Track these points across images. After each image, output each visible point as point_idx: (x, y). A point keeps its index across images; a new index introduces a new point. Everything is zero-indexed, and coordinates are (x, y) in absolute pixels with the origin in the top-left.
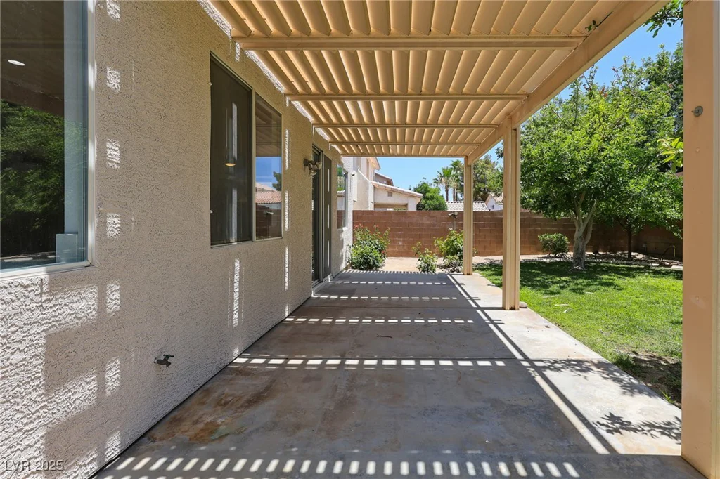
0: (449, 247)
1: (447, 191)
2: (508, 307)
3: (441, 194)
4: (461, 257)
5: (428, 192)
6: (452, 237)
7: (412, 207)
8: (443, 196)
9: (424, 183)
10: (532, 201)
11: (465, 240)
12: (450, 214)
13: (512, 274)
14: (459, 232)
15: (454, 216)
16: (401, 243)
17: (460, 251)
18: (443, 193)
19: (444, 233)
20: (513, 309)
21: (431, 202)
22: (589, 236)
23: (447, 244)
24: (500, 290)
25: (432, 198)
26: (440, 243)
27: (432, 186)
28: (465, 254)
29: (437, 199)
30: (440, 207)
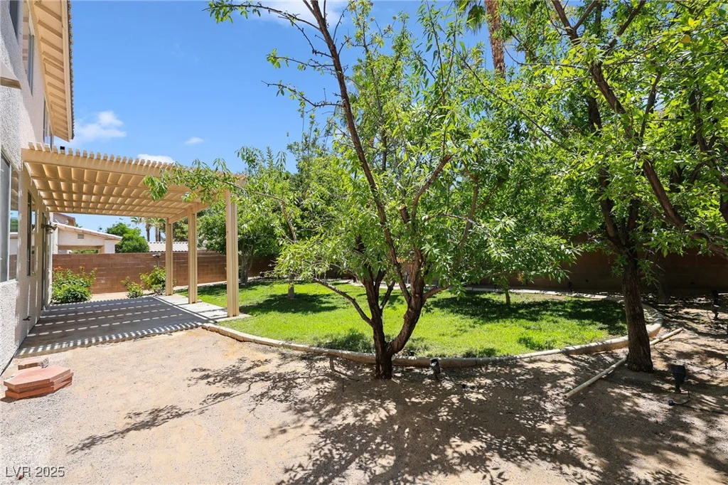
0: (153, 280)
1: (148, 230)
2: (191, 302)
3: (141, 235)
4: (164, 286)
5: (126, 232)
6: (157, 272)
7: (109, 249)
8: (144, 237)
9: (121, 224)
10: (217, 246)
11: (166, 274)
12: (154, 255)
13: (193, 292)
14: (162, 268)
15: (158, 256)
16: (103, 282)
17: (163, 281)
18: (144, 233)
19: (148, 270)
20: (194, 303)
21: (130, 242)
22: (251, 266)
23: (152, 277)
24: (187, 299)
25: (130, 239)
26: (145, 277)
27: (131, 227)
28: (167, 284)
29: (137, 240)
30: (141, 248)
